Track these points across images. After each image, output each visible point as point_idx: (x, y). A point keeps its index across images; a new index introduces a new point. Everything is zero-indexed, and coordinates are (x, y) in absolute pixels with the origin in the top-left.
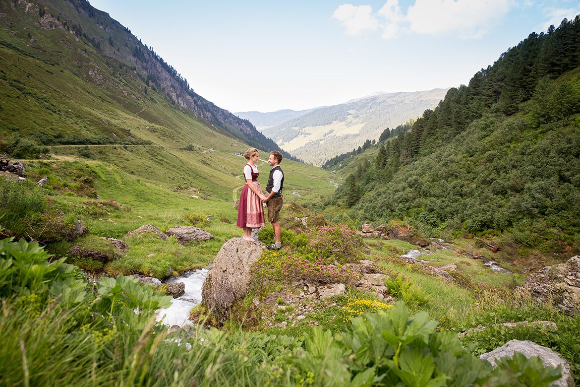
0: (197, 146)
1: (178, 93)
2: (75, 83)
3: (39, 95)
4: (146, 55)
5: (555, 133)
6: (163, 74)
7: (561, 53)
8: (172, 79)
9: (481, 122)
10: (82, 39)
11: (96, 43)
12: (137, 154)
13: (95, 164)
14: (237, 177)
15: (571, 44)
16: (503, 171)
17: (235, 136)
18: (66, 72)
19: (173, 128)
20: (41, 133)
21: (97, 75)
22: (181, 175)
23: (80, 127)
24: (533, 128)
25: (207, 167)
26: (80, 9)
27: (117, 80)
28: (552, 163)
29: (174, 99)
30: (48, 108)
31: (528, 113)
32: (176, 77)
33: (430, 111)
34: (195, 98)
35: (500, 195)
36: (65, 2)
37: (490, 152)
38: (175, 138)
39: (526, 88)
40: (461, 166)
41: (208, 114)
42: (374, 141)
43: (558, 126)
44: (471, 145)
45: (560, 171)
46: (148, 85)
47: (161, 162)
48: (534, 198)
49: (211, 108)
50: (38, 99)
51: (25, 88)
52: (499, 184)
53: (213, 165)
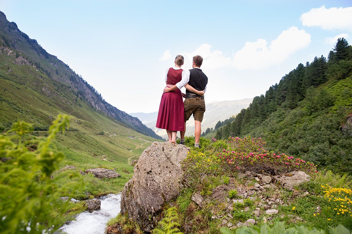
0: (106, 132)
1: (95, 101)
2: (34, 95)
3: (11, 101)
4: (77, 80)
5: (321, 117)
6: (87, 90)
7: (317, 74)
8: (92, 94)
9: (277, 113)
10: (40, 70)
11: (48, 73)
12: (69, 137)
13: (41, 138)
14: (131, 151)
15: (321, 69)
16: (294, 141)
17: (129, 127)
18: (29, 89)
19: (92, 122)
20: (9, 123)
21: (48, 91)
22: (96, 149)
23: (35, 120)
24: (308, 115)
25: (112, 145)
26: (40, 54)
27: (59, 94)
28: (324, 134)
29: (93, 105)
30: (15, 109)
31: (303, 107)
32: (95, 93)
33: (244, 110)
34: (105, 104)
35: (294, 155)
36: (32, 50)
37: (284, 130)
38: (93, 128)
39: (300, 94)
40: (268, 139)
41: (113, 114)
42: (212, 129)
43: (322, 113)
44: (273, 126)
45: (329, 139)
46: (78, 97)
47: (84, 142)
48: (316, 155)
49: (115, 111)
50: (9, 103)
51: (2, 97)
52: (293, 148)
53: (116, 144)
